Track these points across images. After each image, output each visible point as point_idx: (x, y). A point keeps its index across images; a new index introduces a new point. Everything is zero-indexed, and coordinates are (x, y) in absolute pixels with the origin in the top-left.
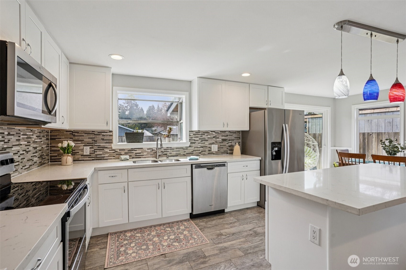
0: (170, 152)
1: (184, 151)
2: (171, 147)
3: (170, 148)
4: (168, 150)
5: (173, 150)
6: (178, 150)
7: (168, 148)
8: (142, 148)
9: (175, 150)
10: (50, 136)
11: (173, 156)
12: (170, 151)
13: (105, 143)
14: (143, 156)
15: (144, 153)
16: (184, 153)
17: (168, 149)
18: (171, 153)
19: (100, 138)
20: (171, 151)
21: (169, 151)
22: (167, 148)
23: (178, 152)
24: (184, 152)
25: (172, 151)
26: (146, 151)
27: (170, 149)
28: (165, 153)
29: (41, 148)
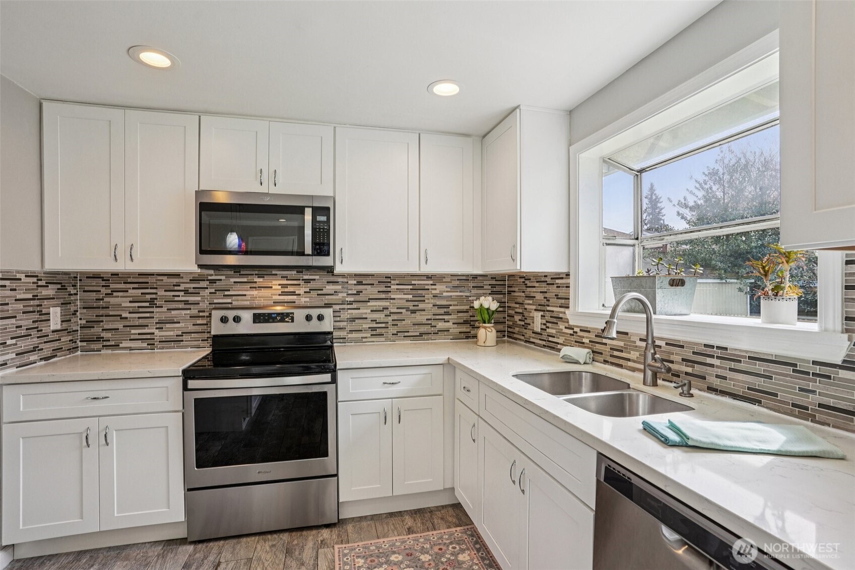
0: (720, 372)
1: (803, 384)
2: (726, 349)
3: (719, 353)
4: (709, 360)
5: (733, 365)
6: (760, 367)
7: (713, 347)
8: (626, 334)
9: (742, 366)
10: (508, 287)
11: (734, 396)
12: (718, 367)
13: (560, 307)
14: (630, 364)
15: (630, 353)
16: (802, 400)
17: (709, 351)
18: (725, 378)
19: (552, 292)
20: (726, 369)
21: (712, 366)
22: (706, 346)
23: (759, 383)
24: (801, 390)
25: (731, 370)
26: (636, 347)
27: (718, 358)
28: (698, 369)
29: (469, 308)
